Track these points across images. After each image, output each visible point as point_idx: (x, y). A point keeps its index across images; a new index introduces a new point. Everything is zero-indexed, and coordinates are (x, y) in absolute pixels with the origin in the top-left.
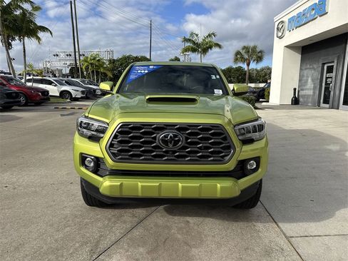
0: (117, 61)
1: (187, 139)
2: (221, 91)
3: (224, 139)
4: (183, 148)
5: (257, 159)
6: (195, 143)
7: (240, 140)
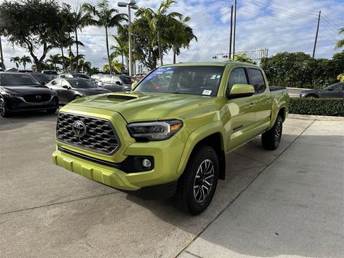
0: (271, 59)
1: (88, 129)
2: (210, 91)
3: (112, 133)
4: (86, 137)
5: (151, 159)
6: (94, 134)
7: (132, 137)
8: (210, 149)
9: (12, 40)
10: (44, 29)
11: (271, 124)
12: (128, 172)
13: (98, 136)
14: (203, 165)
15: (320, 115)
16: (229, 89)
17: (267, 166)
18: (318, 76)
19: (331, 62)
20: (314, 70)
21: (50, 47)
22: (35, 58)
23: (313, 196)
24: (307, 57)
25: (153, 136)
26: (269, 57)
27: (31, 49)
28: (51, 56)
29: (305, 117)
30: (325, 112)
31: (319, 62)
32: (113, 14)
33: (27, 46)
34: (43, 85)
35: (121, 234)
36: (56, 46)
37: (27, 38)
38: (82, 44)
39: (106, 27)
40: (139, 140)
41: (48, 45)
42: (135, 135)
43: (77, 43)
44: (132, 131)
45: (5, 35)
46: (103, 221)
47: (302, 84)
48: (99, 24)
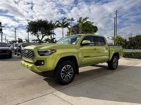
3: (33, 53)
6: (29, 54)
9: (32, 33)
10: (43, 29)
17: (106, 74)
21: (44, 36)
25: (45, 54)
26: (132, 37)
28: (45, 39)
32: (66, 23)
33: (37, 35)
36: (46, 35)
37: (37, 33)
38: (55, 34)
41: (44, 35)
42: (40, 54)
43: (53, 34)
45: (30, 32)
48: (61, 27)
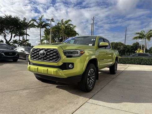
1: (47, 53)
2: (92, 45)
3: (57, 54)
4: (45, 56)
5: (73, 64)
6: (49, 55)
7: (65, 55)
8: (93, 65)
10: (12, 28)
11: (113, 63)
12: (63, 70)
13: (51, 55)
14: (91, 71)
15: (131, 64)
16: (99, 44)
17: (113, 79)
18: (127, 52)
19: (132, 47)
20: (125, 49)
22: (6, 40)
23: (134, 86)
24: (122, 44)
25: (73, 55)
27: (5, 36)
28: (13, 40)
29: (124, 65)
30: (132, 63)
31: (127, 46)
32: (44, 24)
33: (3, 35)
34: (13, 49)
35: (58, 98)
36: (17, 35)
37: (4, 32)
38: (28, 35)
39: (40, 28)
40: (68, 57)
43: (27, 34)
44: (65, 53)
46: (49, 94)
47: (121, 55)
48: (38, 27)
